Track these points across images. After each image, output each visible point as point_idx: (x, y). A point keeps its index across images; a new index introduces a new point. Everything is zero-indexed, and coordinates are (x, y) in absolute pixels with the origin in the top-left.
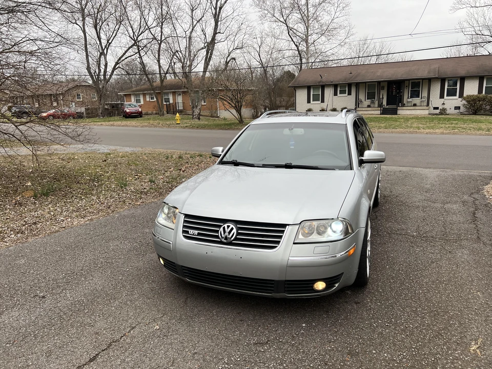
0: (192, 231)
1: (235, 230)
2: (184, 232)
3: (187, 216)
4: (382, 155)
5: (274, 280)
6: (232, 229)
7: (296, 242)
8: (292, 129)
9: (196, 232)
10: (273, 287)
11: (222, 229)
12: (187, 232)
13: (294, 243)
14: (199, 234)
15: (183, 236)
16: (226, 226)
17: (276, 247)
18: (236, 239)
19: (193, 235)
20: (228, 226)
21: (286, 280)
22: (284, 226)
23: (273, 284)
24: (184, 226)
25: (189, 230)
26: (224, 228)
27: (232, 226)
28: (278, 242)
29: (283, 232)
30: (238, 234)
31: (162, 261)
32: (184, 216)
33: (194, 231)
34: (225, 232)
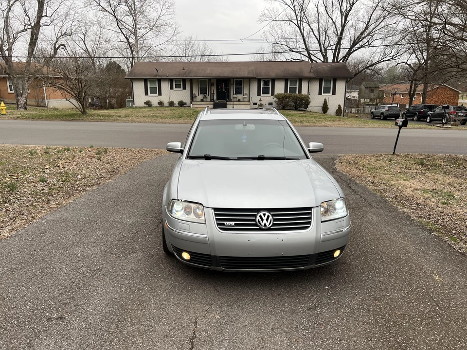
0: (228, 223)
1: (271, 217)
2: (218, 224)
3: (215, 209)
4: (320, 146)
5: (309, 255)
6: (268, 216)
7: (323, 220)
8: (246, 125)
9: (233, 223)
10: (307, 261)
11: (258, 218)
12: (223, 224)
13: (322, 222)
14: (236, 225)
15: (220, 228)
16: (261, 214)
17: (309, 227)
18: (274, 225)
19: (230, 226)
20: (264, 215)
21: (318, 253)
22: (310, 208)
23: (308, 258)
24: (217, 219)
25: (225, 223)
26: (260, 216)
27: (267, 214)
28: (310, 223)
29: (310, 213)
30: (275, 220)
31: (186, 256)
32: (213, 210)
33: (230, 222)
34: (262, 220)
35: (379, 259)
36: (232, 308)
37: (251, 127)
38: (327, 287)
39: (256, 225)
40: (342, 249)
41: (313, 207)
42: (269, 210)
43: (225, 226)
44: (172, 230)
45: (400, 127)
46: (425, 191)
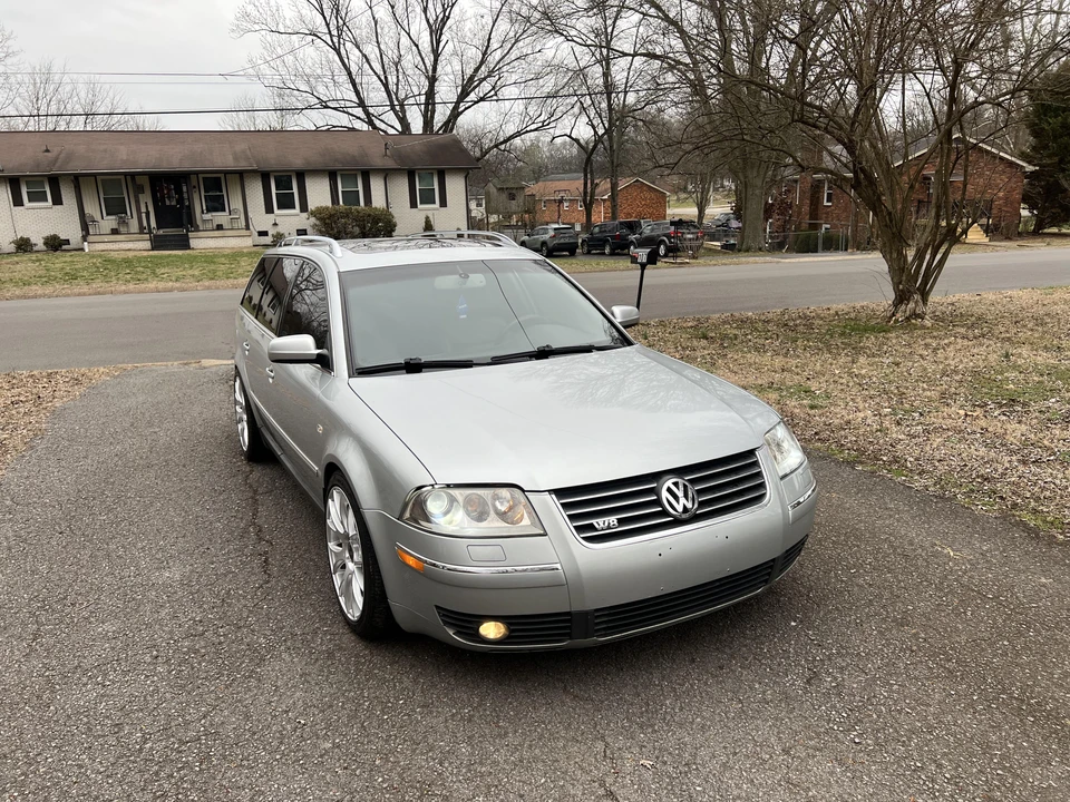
0: (600, 521)
1: (690, 488)
2: (579, 529)
3: (560, 493)
5: (773, 560)
6: (685, 487)
8: (466, 276)
9: (613, 520)
10: (769, 574)
11: (665, 494)
12: (590, 527)
13: (781, 478)
14: (621, 522)
15: (583, 538)
16: (669, 483)
17: (763, 496)
18: (702, 504)
19: (609, 528)
22: (751, 453)
23: (770, 567)
24: (572, 518)
25: (594, 522)
26: (669, 490)
27: (680, 481)
28: (762, 485)
29: (756, 464)
30: (700, 492)
31: (491, 630)
32: (553, 496)
33: (606, 519)
34: (676, 498)
38: (793, 624)
39: (665, 513)
41: (756, 449)
42: (682, 471)
43: (596, 530)
44: (434, 565)
45: (643, 266)
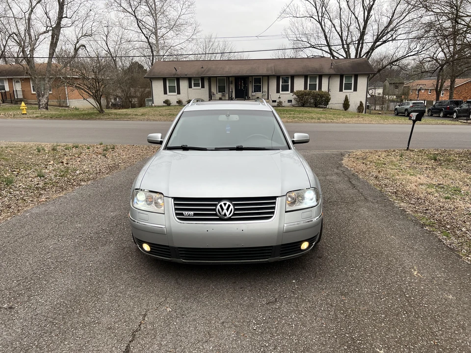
0: (186, 212)
1: (232, 207)
2: (177, 214)
3: (175, 199)
4: (306, 137)
5: (272, 246)
6: (229, 206)
7: (287, 210)
8: (229, 115)
9: (192, 213)
10: (271, 252)
11: (218, 207)
12: (182, 214)
13: (286, 212)
14: (195, 214)
15: (178, 218)
16: (222, 203)
17: (272, 217)
18: (234, 214)
19: (189, 216)
20: (225, 204)
21: (282, 245)
22: (275, 198)
23: (271, 249)
24: (176, 209)
25: (184, 212)
26: (221, 206)
27: (228, 203)
28: (273, 213)
29: (274, 203)
30: (236, 210)
31: (146, 247)
32: (173, 200)
33: (189, 212)
34: (223, 209)
35: (358, 254)
36: (187, 301)
37: (235, 117)
38: (294, 281)
39: (216, 215)
40: (310, 241)
41: (278, 197)
42: (231, 199)
43: (184, 216)
44: (134, 221)
45: (414, 122)
46: (430, 186)
